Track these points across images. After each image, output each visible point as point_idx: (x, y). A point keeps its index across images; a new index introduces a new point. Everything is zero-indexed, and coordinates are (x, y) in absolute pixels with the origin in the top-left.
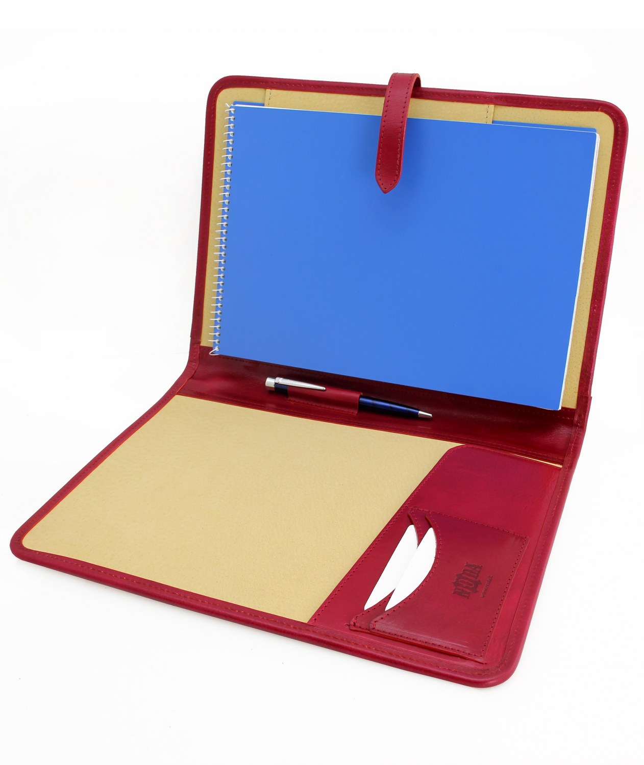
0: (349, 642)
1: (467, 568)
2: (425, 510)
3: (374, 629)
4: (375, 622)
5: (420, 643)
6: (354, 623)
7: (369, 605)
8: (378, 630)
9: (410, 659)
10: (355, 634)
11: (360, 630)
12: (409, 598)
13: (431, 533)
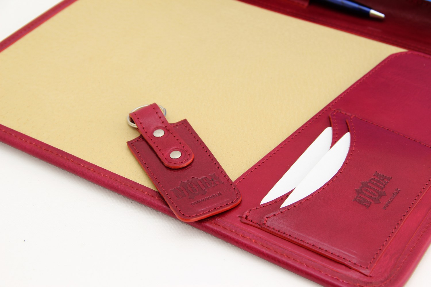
0: (237, 234)
1: (376, 178)
2: (348, 114)
3: (265, 224)
4: (267, 218)
5: (307, 245)
6: (247, 216)
7: (266, 200)
8: (268, 226)
9: (294, 260)
10: (244, 227)
11: (250, 223)
12: (306, 199)
13: (347, 137)
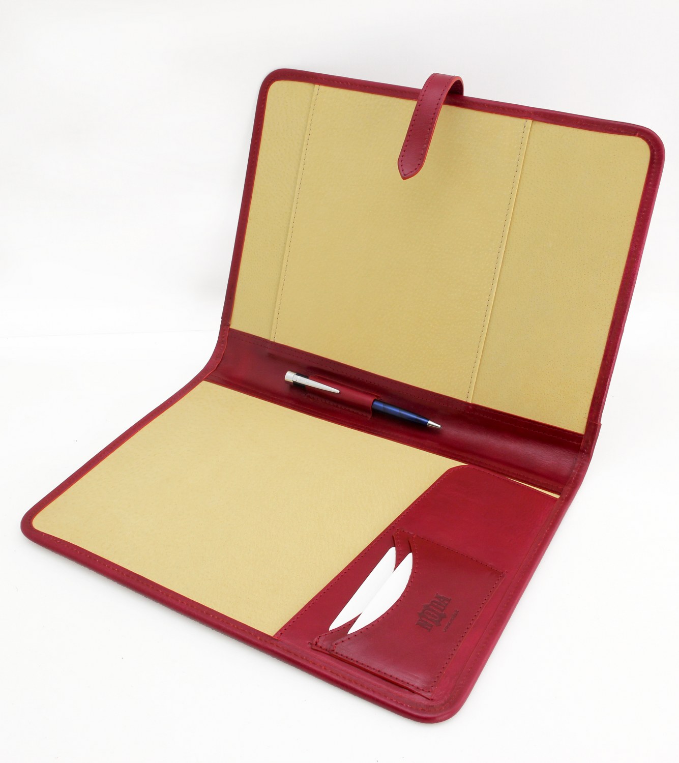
0: (308, 661)
1: (437, 600)
2: (410, 533)
3: (333, 651)
4: (336, 644)
5: (373, 671)
6: (316, 643)
7: (334, 625)
8: (337, 653)
9: (361, 685)
10: (314, 653)
11: (320, 649)
12: (372, 624)
13: (409, 558)
